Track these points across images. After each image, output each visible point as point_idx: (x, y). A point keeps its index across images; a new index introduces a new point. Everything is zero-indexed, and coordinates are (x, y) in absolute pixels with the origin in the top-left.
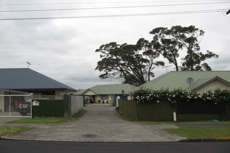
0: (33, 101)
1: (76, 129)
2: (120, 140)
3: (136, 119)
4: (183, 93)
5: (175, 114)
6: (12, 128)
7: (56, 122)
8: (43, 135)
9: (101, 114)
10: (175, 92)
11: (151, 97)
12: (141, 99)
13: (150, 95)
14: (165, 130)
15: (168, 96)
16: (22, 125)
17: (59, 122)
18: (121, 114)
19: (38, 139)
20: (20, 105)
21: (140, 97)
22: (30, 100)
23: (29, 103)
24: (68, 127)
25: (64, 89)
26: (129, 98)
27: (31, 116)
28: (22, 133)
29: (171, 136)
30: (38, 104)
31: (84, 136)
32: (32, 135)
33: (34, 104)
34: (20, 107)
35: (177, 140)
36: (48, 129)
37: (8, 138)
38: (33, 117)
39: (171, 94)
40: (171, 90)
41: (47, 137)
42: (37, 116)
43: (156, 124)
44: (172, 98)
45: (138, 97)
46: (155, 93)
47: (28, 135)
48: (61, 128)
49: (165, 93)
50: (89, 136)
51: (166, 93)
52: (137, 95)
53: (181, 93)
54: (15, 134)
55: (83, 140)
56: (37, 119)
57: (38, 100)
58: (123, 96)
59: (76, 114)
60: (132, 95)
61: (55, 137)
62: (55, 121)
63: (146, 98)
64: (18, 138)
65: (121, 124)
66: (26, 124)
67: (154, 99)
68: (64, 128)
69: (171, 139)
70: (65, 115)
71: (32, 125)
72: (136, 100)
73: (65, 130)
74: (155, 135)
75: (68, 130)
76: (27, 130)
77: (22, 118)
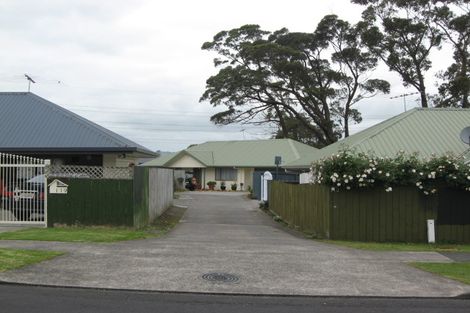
0: (50, 181)
1: (180, 260)
2: (303, 290)
3: (328, 235)
4: (457, 167)
5: (431, 224)
6: (9, 253)
7: (119, 239)
8: (97, 274)
9: (226, 219)
10: (434, 165)
11: (370, 176)
12: (342, 182)
13: (369, 171)
14: (418, 266)
15: (415, 176)
16: (31, 245)
17: (125, 239)
18: (278, 220)
19: (84, 284)
20: (17, 191)
21: (341, 175)
22: (41, 179)
23: (40, 188)
24: (154, 251)
25: (128, 151)
26: (305, 179)
27: (45, 222)
28: (39, 265)
29: (436, 282)
30: (63, 190)
31: (205, 276)
32: (67, 272)
33: (55, 189)
34: (16, 198)
35: (455, 294)
36: (105, 257)
37: (6, 280)
38: (50, 224)
39: (424, 170)
40: (424, 158)
41: (108, 278)
42: (62, 223)
43: (388, 250)
44: (426, 181)
45: (334, 177)
46: (383, 166)
47: (57, 271)
48: (139, 256)
49: (408, 166)
50: (217, 277)
51: (411, 167)
52: (333, 171)
53: (450, 169)
54: (20, 269)
55: (206, 287)
56: (62, 230)
57: (64, 180)
58: (285, 176)
59: (159, 218)
60: (318, 169)
61: (129, 280)
62: (114, 236)
63: (356, 180)
64: (32, 279)
65: (293, 247)
66: (39, 243)
67: (377, 182)
68: (146, 255)
69: (438, 289)
70: (137, 219)
71: (57, 247)
72: (329, 183)
73: (149, 260)
74: (394, 279)
75: (159, 259)
76: (48, 259)
77: (22, 225)
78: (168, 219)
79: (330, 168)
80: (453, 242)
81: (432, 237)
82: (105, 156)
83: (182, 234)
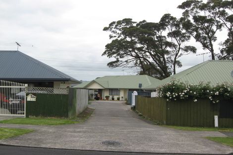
0: (27, 95)
1: (92, 134)
2: (152, 150)
3: (165, 122)
4: (229, 89)
5: (216, 118)
6: (6, 130)
7: (61, 124)
8: (50, 141)
9: (114, 114)
10: (218, 89)
11: (186, 94)
12: (172, 96)
13: (186, 91)
14: (209, 138)
15: (208, 94)
16: (17, 126)
17: (64, 124)
18: (140, 115)
19: (43, 146)
20: (11, 99)
21: (171, 93)
22: (23, 94)
23: (22, 98)
24: (78, 130)
25: (66, 80)
26: (154, 95)
27: (25, 115)
28: (21, 136)
29: (218, 147)
30: (34, 99)
31: (103, 143)
32: (35, 140)
33: (30, 99)
34: (11, 103)
35: (228, 153)
36: (54, 132)
37: (5, 143)
38: (27, 116)
39: (213, 91)
40: (213, 85)
41: (55, 143)
42: (33, 115)
43: (194, 130)
44: (214, 96)
45: (168, 94)
46: (192, 89)
47: (30, 139)
48: (71, 132)
50: (110, 143)
51: (206, 89)
52: (168, 91)
53: (226, 90)
54: (12, 138)
55: (104, 148)
56: (33, 119)
57: (34, 94)
58: (144, 93)
59: (81, 113)
60: (160, 90)
61: (66, 144)
62: (58, 122)
63: (179, 95)
64: (18, 143)
65: (148, 129)
66: (22, 126)
67: (190, 97)
68: (75, 132)
69: (219, 150)
70: (70, 114)
71: (31, 127)
72: (166, 97)
73: (75, 134)
74: (197, 145)
75: (81, 134)
76: (26, 133)
77: (13, 117)
78: (86, 114)
79: (166, 89)
80: (227, 127)
81: (216, 124)
82: (55, 83)
83: (92, 121)
